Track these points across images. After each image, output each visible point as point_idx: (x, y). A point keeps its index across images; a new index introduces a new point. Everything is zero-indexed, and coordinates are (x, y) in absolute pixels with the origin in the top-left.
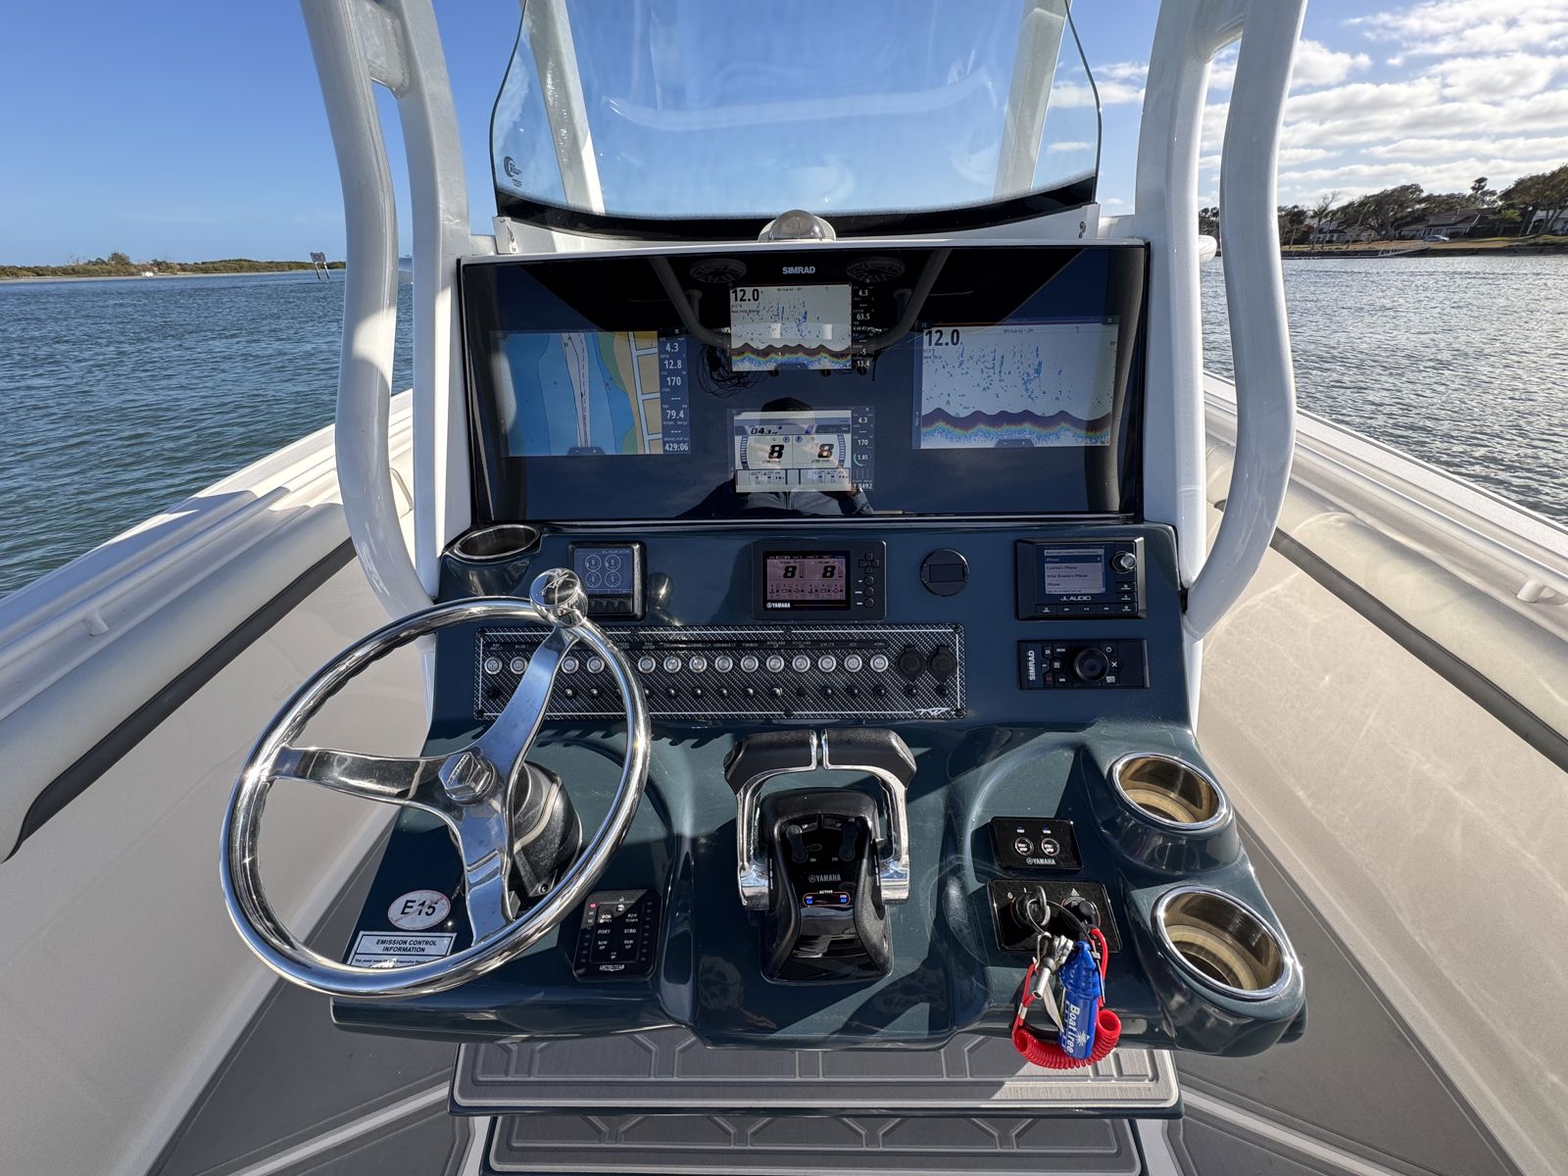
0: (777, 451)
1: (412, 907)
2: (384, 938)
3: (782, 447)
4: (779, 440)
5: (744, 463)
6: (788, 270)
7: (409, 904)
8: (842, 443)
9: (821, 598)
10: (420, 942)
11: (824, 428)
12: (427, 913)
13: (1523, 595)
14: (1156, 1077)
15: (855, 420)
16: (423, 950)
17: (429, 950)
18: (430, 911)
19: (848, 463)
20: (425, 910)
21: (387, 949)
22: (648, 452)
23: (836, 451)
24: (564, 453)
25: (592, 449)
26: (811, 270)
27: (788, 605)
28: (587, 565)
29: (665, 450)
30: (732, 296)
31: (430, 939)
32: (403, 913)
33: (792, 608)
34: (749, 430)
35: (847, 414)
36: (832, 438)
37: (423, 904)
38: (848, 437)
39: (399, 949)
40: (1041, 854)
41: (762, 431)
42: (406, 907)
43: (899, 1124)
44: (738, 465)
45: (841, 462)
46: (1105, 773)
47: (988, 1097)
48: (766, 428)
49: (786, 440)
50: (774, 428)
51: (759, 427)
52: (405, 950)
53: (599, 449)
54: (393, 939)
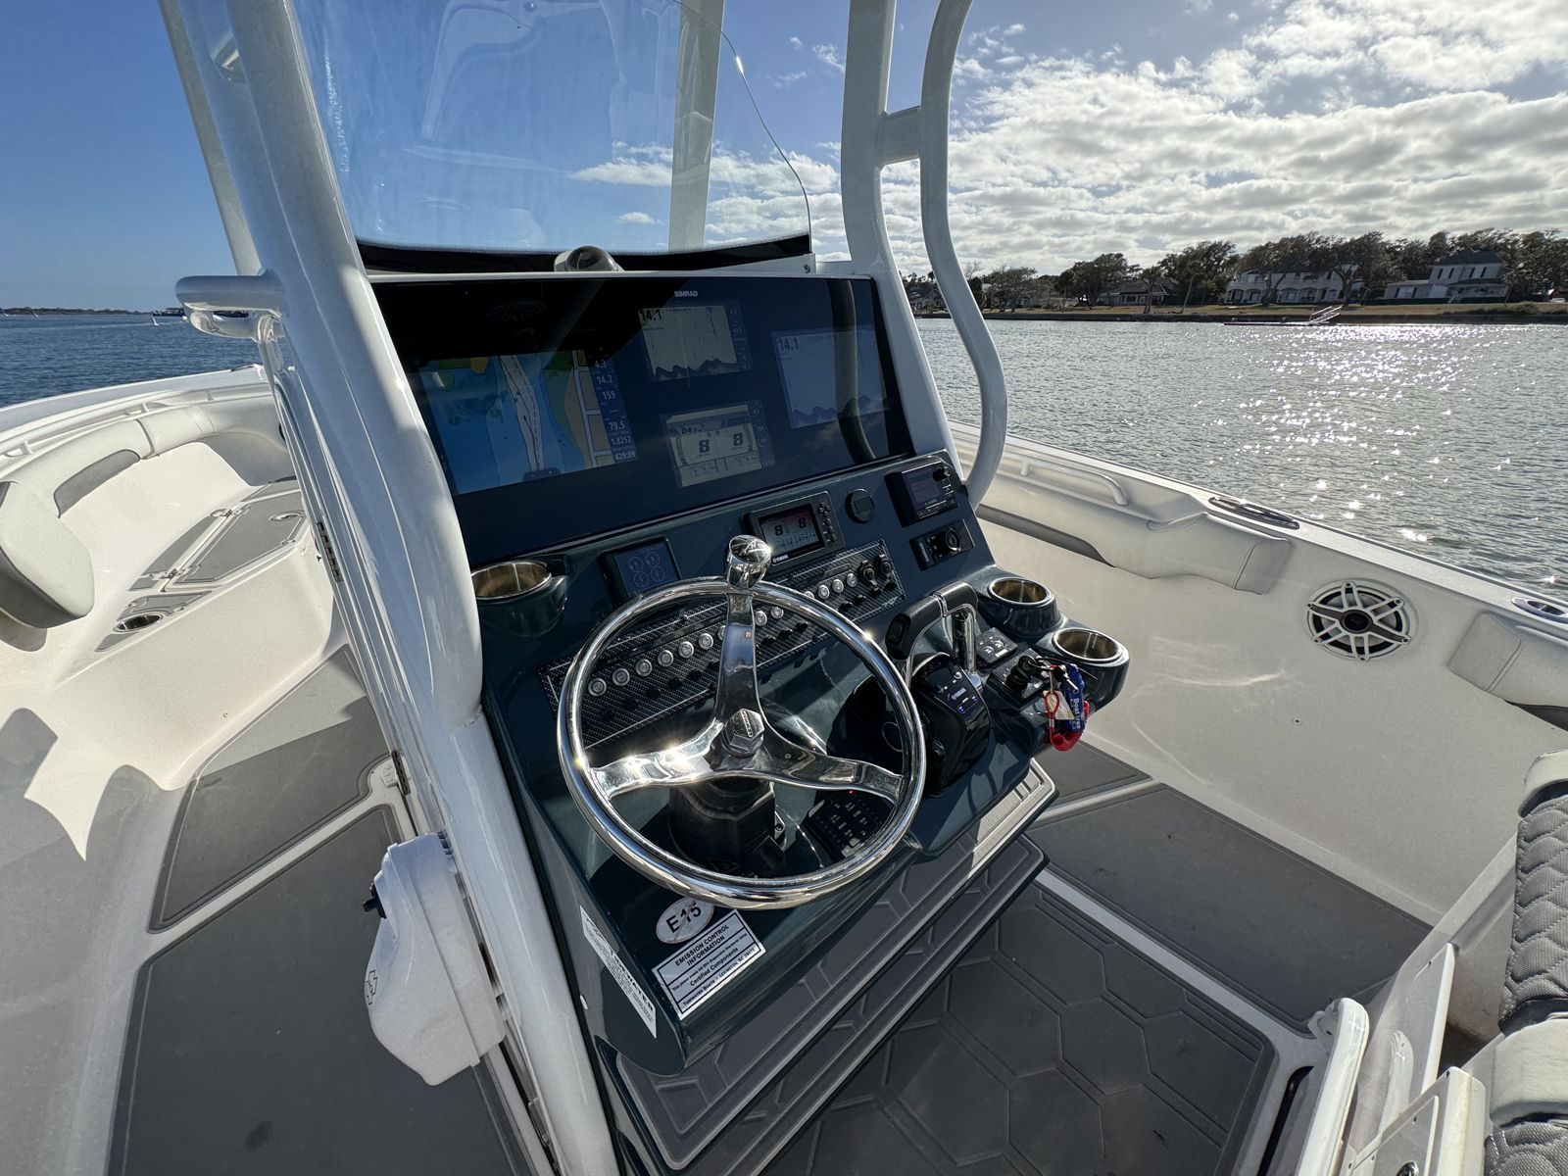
0: (704, 447)
1: (677, 922)
2: (680, 957)
3: (707, 441)
4: (704, 436)
5: (683, 460)
6: (678, 294)
7: (672, 922)
8: (747, 430)
9: (804, 545)
10: (714, 936)
11: (732, 421)
12: (695, 915)
13: (1023, 473)
14: (1042, 781)
15: (750, 411)
16: (722, 938)
17: (726, 934)
18: (696, 912)
19: (755, 447)
20: (691, 915)
21: (691, 961)
22: (595, 466)
23: (745, 439)
24: (519, 480)
25: (546, 471)
26: (694, 294)
27: (786, 556)
28: (631, 567)
29: (616, 461)
30: (641, 315)
31: (720, 928)
32: (674, 931)
33: (790, 558)
34: (680, 430)
35: (744, 408)
36: (739, 429)
37: (684, 912)
38: (750, 426)
39: (702, 953)
40: (997, 650)
41: (690, 430)
42: (671, 926)
43: (934, 930)
44: (679, 463)
45: (750, 450)
46: (988, 596)
47: (970, 869)
48: (692, 427)
49: (709, 434)
50: (698, 427)
51: (687, 427)
52: (708, 949)
53: (554, 470)
54: (688, 951)
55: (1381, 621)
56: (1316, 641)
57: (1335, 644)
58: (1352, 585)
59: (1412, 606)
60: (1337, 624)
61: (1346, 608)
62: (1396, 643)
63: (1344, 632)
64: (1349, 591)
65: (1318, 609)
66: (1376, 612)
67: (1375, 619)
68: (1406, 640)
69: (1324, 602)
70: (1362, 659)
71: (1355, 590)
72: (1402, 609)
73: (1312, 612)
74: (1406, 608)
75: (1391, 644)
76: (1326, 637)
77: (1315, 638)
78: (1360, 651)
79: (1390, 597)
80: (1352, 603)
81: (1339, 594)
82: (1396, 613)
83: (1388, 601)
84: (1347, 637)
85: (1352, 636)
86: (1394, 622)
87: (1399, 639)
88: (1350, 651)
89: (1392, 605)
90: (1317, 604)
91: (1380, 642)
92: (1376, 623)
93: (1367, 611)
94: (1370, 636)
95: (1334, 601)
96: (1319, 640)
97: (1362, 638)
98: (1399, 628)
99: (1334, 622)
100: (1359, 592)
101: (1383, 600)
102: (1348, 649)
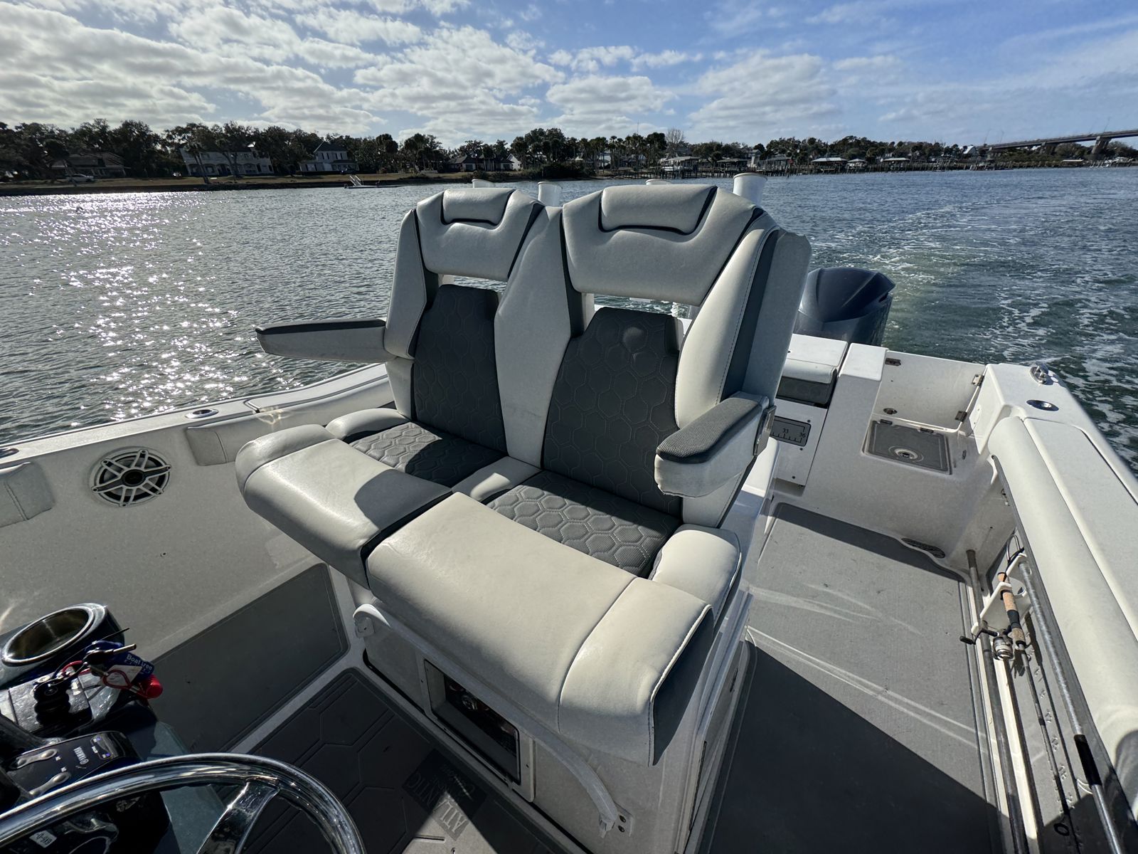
55: (146, 468)
56: (124, 505)
57: (136, 498)
58: (108, 460)
59: (151, 449)
60: (125, 488)
61: (120, 476)
62: (166, 473)
63: (134, 488)
64: (110, 464)
65: (103, 488)
66: (138, 465)
67: (142, 469)
68: (169, 468)
69: (102, 481)
70: (160, 493)
71: (113, 461)
72: (149, 454)
73: (102, 492)
74: (150, 452)
75: (164, 476)
76: (127, 499)
77: (121, 505)
78: (154, 490)
79: (136, 452)
80: (120, 470)
81: (106, 470)
82: (150, 458)
83: (138, 455)
84: (138, 489)
85: (141, 486)
86: (151, 463)
87: (166, 469)
88: (149, 495)
89: (142, 456)
90: (99, 485)
91: (157, 479)
92: (145, 471)
93: (133, 467)
94: (149, 479)
95: (106, 476)
96: (125, 503)
97: (147, 484)
98: (158, 464)
99: (122, 488)
100: (116, 461)
101: (135, 456)
102: (146, 495)
